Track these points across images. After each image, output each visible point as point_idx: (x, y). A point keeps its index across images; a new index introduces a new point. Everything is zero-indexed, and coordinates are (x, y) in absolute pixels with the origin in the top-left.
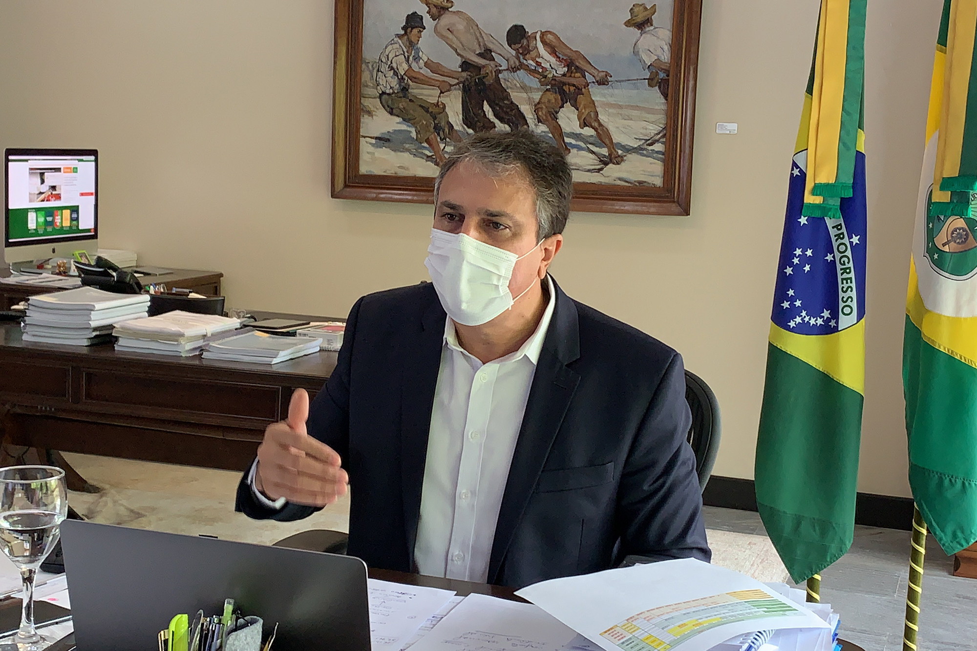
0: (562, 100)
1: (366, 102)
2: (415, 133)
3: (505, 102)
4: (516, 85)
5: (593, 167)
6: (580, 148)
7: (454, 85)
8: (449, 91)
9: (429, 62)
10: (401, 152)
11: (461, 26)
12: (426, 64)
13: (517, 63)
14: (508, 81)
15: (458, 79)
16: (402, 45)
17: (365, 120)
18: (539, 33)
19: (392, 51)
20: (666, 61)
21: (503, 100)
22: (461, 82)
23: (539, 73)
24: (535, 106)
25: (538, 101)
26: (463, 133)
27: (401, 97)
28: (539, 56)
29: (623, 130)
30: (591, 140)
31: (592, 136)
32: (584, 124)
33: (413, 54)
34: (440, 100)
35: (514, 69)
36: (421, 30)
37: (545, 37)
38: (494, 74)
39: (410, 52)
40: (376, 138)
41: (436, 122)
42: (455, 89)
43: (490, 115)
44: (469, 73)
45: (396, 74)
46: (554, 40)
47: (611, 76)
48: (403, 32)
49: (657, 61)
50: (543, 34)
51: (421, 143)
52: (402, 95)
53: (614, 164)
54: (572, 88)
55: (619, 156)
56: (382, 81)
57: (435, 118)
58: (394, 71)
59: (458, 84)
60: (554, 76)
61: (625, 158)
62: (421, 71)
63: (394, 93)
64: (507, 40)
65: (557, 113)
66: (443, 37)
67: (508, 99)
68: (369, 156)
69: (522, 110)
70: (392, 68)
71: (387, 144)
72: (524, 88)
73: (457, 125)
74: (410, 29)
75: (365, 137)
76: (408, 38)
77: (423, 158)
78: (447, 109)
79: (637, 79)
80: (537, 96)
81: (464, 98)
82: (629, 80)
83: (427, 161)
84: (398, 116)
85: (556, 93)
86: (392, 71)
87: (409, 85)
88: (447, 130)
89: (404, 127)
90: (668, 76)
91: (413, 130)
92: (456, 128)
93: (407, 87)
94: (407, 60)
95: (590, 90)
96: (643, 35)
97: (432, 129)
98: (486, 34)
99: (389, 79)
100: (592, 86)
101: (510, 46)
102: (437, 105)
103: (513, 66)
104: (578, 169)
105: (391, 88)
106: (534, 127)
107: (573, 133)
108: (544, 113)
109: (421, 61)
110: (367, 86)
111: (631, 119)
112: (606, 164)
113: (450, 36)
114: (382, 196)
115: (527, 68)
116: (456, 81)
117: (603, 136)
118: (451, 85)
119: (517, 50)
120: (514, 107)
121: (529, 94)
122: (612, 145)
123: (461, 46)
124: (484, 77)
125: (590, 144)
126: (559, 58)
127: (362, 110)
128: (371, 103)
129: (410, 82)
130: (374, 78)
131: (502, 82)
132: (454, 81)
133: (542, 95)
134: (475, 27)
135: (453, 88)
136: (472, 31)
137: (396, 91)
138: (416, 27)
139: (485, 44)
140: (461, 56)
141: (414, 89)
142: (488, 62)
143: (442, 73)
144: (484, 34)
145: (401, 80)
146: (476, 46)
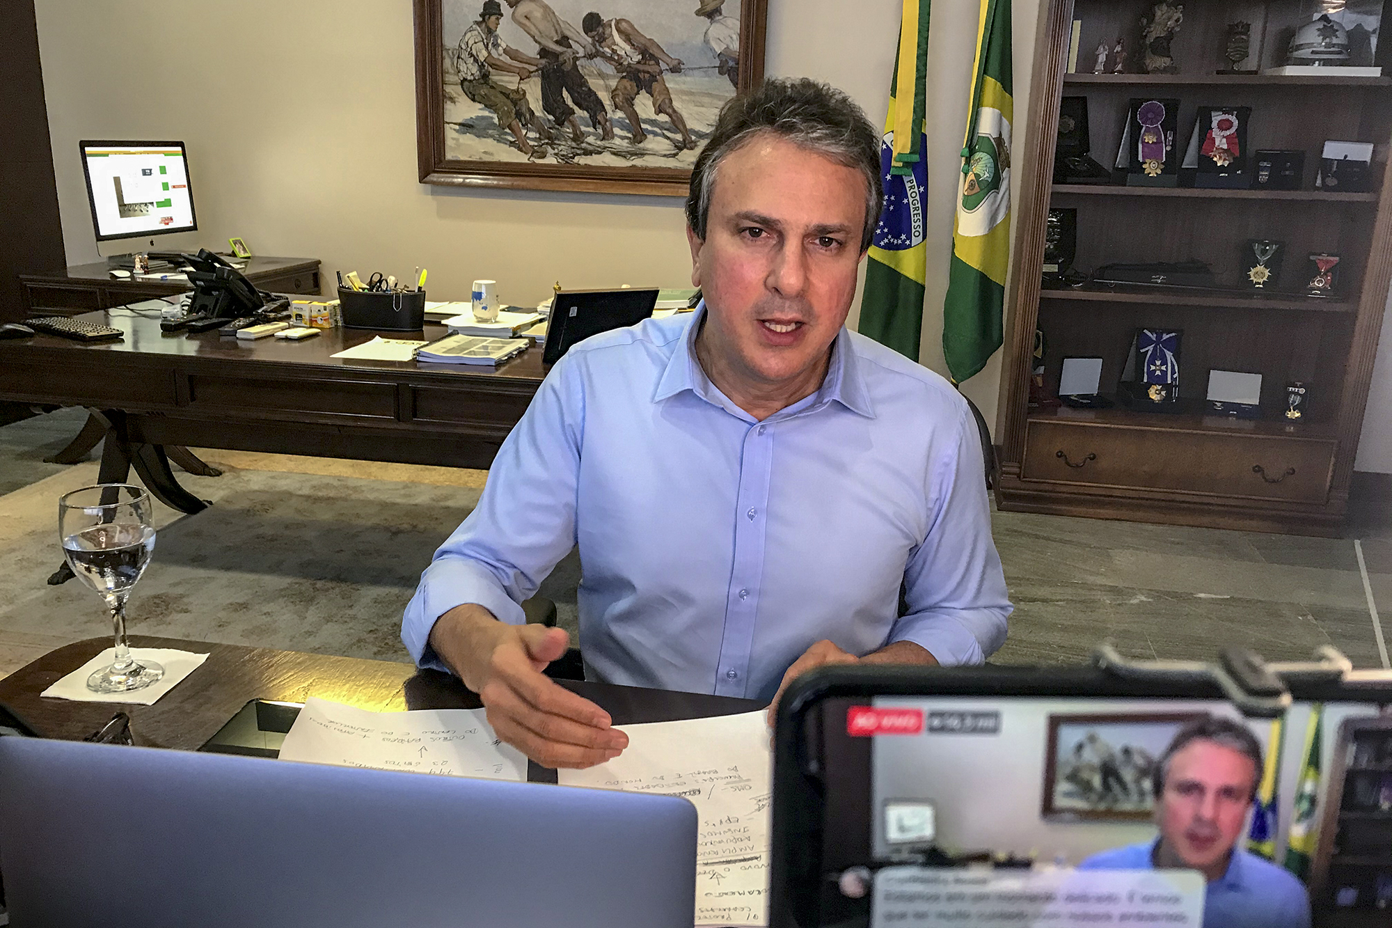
0: (637, 86)
1: (448, 89)
2: (497, 120)
3: (583, 89)
4: (593, 72)
5: (668, 153)
6: (655, 134)
7: (532, 72)
8: (529, 77)
9: (508, 49)
10: (485, 137)
11: (538, 14)
13: (594, 51)
14: (585, 68)
15: (537, 66)
16: (481, 32)
17: (449, 106)
18: (614, 21)
19: (471, 38)
20: (736, 50)
21: (581, 87)
22: (540, 69)
23: (615, 60)
24: (612, 92)
25: (615, 87)
26: (544, 120)
27: (482, 84)
28: (614, 43)
29: (697, 117)
30: (667, 126)
31: (666, 122)
32: (659, 111)
33: (492, 42)
34: (520, 86)
35: (590, 57)
36: (499, 17)
37: (619, 25)
38: (571, 60)
39: (489, 39)
40: (460, 124)
41: (517, 108)
42: (535, 76)
43: (569, 102)
44: (547, 61)
45: (476, 60)
46: (629, 29)
47: (684, 64)
48: (481, 19)
49: (727, 50)
50: (618, 22)
51: (504, 129)
52: (483, 82)
53: (688, 149)
54: (647, 76)
55: (692, 142)
56: (463, 67)
57: (515, 103)
58: (475, 58)
59: (537, 70)
60: (629, 64)
61: (698, 143)
62: (501, 58)
63: (475, 79)
64: (584, 28)
65: (633, 100)
66: (520, 24)
67: (586, 87)
68: (455, 142)
69: (600, 97)
70: (471, 55)
71: (470, 130)
72: (601, 75)
73: (538, 111)
74: (487, 16)
75: (449, 123)
76: (486, 25)
77: (506, 144)
78: (528, 96)
79: (708, 67)
80: (613, 83)
81: (544, 85)
82: (700, 68)
83: (510, 146)
84: (480, 103)
85: (631, 80)
86: (472, 58)
87: (489, 72)
88: (528, 116)
90: (738, 64)
91: (495, 116)
92: (537, 114)
93: (487, 73)
94: (487, 47)
95: (665, 77)
96: (713, 25)
97: (513, 116)
98: (563, 22)
99: (470, 66)
100: (666, 74)
101: (586, 34)
102: (517, 91)
103: (590, 53)
104: (655, 155)
105: (472, 74)
106: (611, 112)
107: (649, 119)
108: (621, 99)
109: (500, 48)
110: (448, 73)
111: (703, 106)
112: (681, 149)
113: (528, 23)
114: (468, 181)
115: (603, 56)
116: (535, 68)
117: (677, 123)
118: (530, 72)
119: (593, 37)
120: (591, 93)
121: (606, 81)
122: (686, 132)
123: (538, 33)
124: (562, 64)
125: (665, 130)
126: (633, 45)
127: (444, 96)
128: (453, 90)
129: (490, 68)
130: (455, 64)
131: (579, 68)
132: (533, 68)
133: (619, 82)
134: (551, 15)
135: (532, 75)
136: (549, 19)
137: (477, 78)
138: (495, 14)
139: (562, 32)
140: (539, 43)
141: (492, 75)
142: (565, 49)
143: (521, 60)
144: (560, 22)
145: (481, 66)
146: (554, 33)
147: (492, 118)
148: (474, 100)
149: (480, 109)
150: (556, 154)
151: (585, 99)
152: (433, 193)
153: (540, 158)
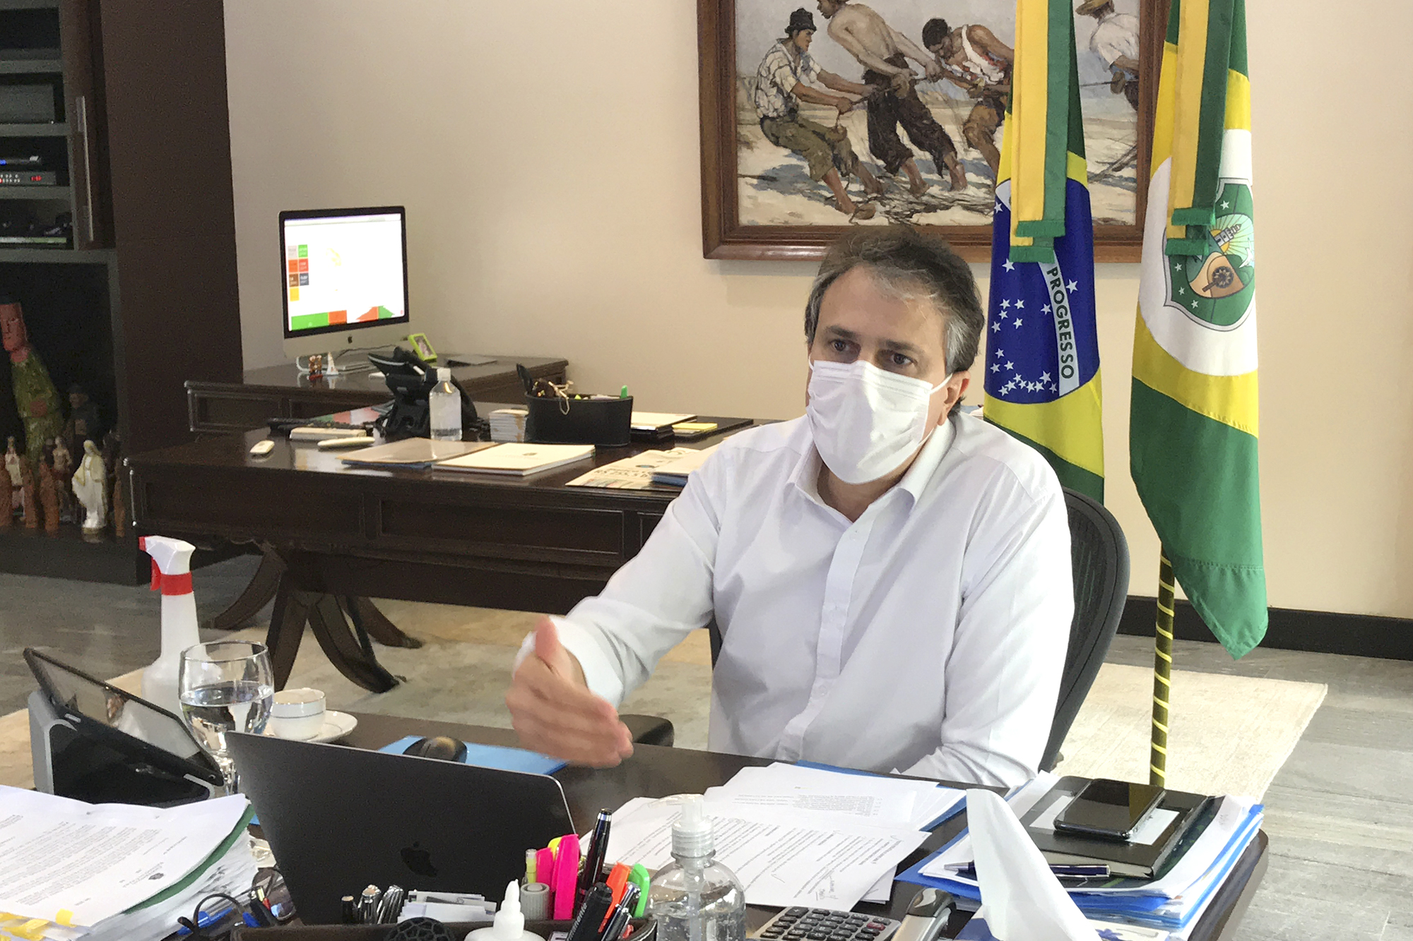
0: (998, 115)
1: (743, 131)
2: (809, 169)
3: (925, 122)
4: (937, 98)
7: (856, 103)
8: (850, 110)
9: (822, 73)
10: (791, 194)
11: (862, 24)
12: (819, 77)
13: (938, 70)
15: (861, 94)
16: (787, 53)
17: (744, 154)
18: (965, 28)
19: (774, 61)
20: (1135, 58)
21: (923, 120)
22: (865, 98)
23: (968, 81)
24: (964, 124)
25: (966, 118)
28: (966, 58)
33: (802, 64)
34: (839, 123)
35: (934, 78)
36: (811, 31)
37: (973, 33)
38: (908, 85)
39: (798, 60)
40: (759, 177)
41: (835, 152)
42: (858, 107)
43: (906, 140)
44: (876, 86)
45: (780, 91)
46: (985, 37)
48: (786, 36)
49: (1122, 58)
50: (970, 30)
51: (817, 181)
52: (789, 119)
56: (763, 101)
57: (833, 147)
58: (778, 88)
59: (862, 100)
62: (813, 86)
63: (779, 116)
64: (924, 40)
65: (993, 132)
66: (837, 39)
67: (927, 119)
68: (751, 201)
69: (947, 131)
70: (774, 84)
71: (772, 184)
72: (949, 102)
74: (795, 32)
75: (744, 176)
76: (794, 43)
77: (820, 201)
78: (850, 136)
79: (1096, 84)
80: (965, 112)
81: (870, 120)
82: (1086, 85)
83: (825, 204)
84: (785, 147)
85: (989, 106)
86: (776, 88)
87: (798, 106)
88: (850, 163)
89: (794, 161)
90: (1136, 78)
91: (806, 164)
92: (861, 159)
93: (795, 108)
94: (795, 73)
96: (1102, 25)
97: (830, 162)
98: (896, 32)
99: (772, 99)
101: (928, 48)
102: (835, 130)
103: (933, 73)
105: (776, 110)
108: (976, 133)
109: (812, 73)
110: (743, 109)
111: (1091, 138)
113: (849, 38)
114: (770, 253)
115: (951, 76)
116: (859, 97)
118: (852, 103)
119: (937, 52)
120: (935, 127)
121: (956, 110)
123: (862, 49)
124: (896, 90)
126: (993, 60)
127: (738, 141)
128: (751, 131)
129: (799, 101)
130: (753, 96)
131: (920, 95)
132: (856, 98)
133: (973, 111)
134: (881, 25)
135: (854, 106)
136: (877, 30)
137: (781, 114)
138: (804, 29)
139: (896, 49)
140: (865, 64)
141: (804, 110)
142: (900, 70)
143: (840, 87)
144: (892, 34)
145: (788, 98)
146: (883, 50)
147: (802, 167)
148: (777, 143)
149: (786, 156)
150: (888, 212)
151: (926, 136)
152: (723, 271)
153: (865, 219)
